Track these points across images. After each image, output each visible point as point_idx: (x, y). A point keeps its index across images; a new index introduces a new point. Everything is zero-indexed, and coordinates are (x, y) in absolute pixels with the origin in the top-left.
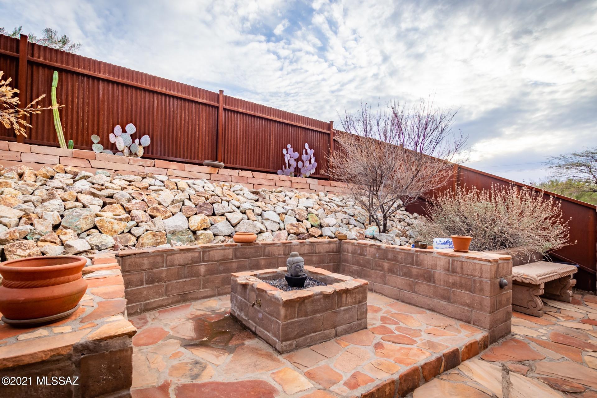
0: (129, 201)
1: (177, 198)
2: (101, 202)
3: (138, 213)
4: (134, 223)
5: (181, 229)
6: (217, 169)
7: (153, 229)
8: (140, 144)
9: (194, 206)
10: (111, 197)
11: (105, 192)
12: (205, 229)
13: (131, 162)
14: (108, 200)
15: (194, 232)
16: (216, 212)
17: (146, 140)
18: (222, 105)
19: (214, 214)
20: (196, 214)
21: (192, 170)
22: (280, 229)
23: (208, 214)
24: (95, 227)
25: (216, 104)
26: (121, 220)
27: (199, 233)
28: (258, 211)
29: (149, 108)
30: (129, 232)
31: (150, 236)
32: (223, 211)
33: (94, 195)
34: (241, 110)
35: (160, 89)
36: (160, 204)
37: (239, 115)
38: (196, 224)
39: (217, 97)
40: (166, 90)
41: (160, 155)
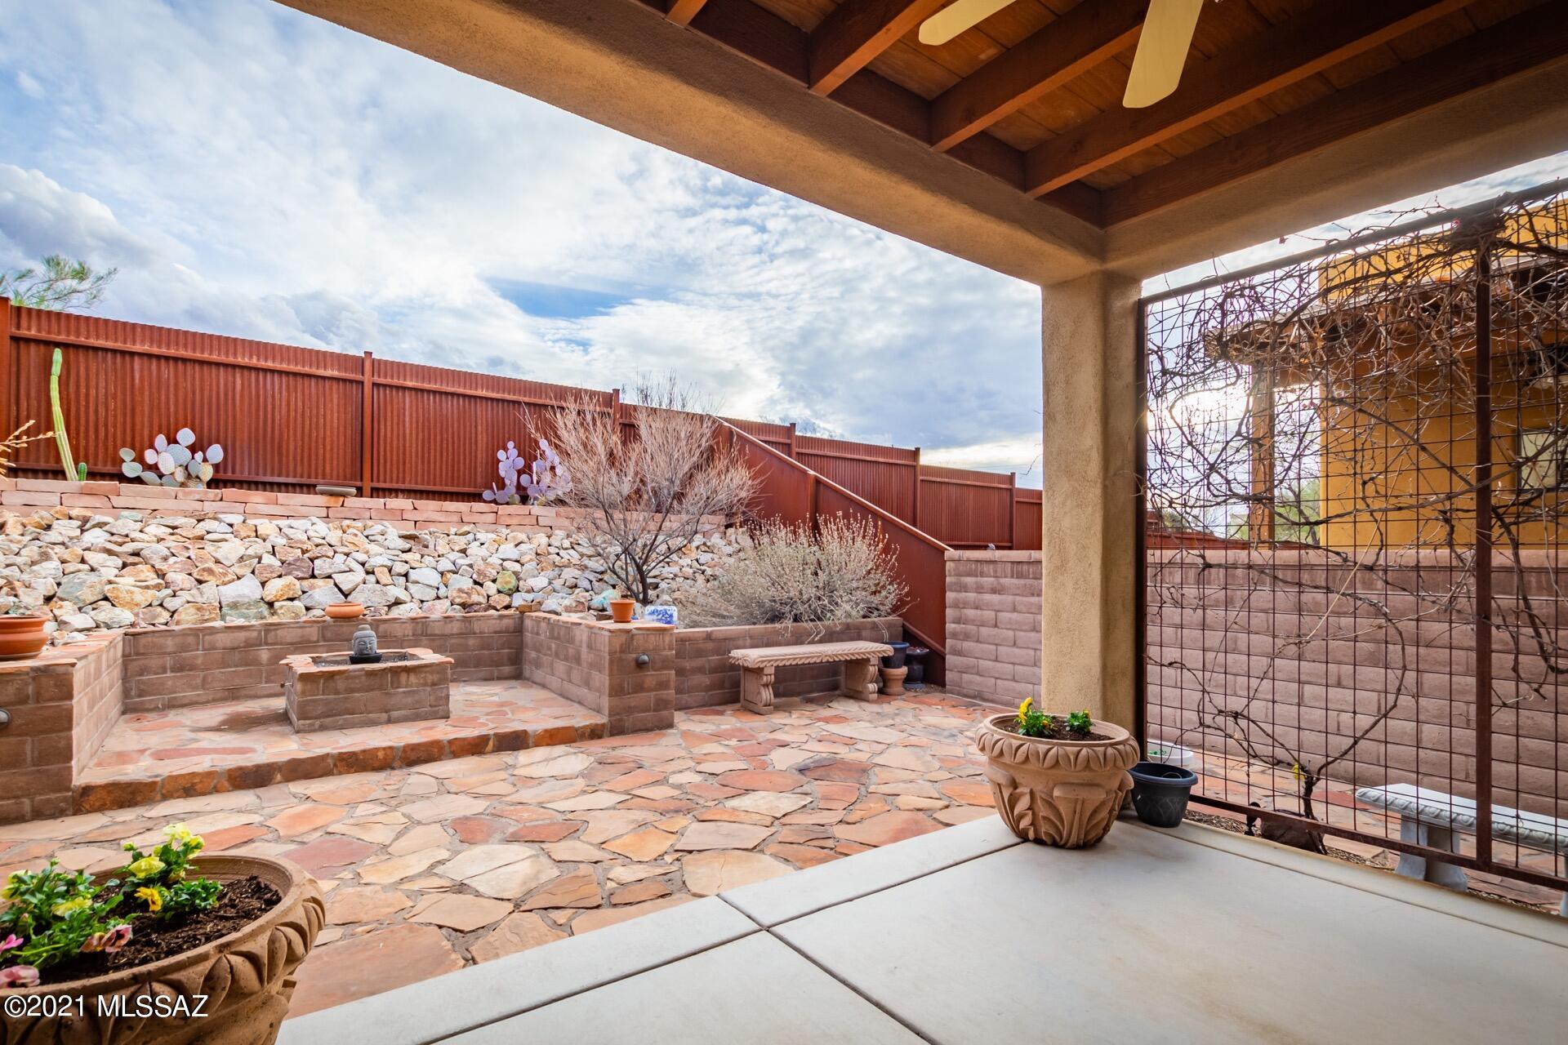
0: (165, 559)
1: (250, 552)
2: (120, 563)
3: (178, 577)
4: (169, 591)
5: (247, 600)
6: (342, 499)
7: (199, 599)
8: (205, 460)
9: (279, 564)
10: (136, 554)
11: (130, 547)
12: (292, 599)
13: (180, 495)
14: (132, 559)
15: (271, 604)
16: (316, 572)
17: (216, 453)
18: (367, 379)
19: (313, 576)
20: (280, 576)
21: (292, 502)
22: (438, 598)
23: (301, 575)
24: (106, 599)
25: (359, 377)
26: (147, 587)
27: (277, 605)
28: (400, 568)
29: (226, 394)
30: (161, 605)
31: (193, 611)
32: (330, 571)
33: (110, 552)
34: (409, 383)
35: (246, 360)
36: (217, 562)
37: (407, 393)
38: (274, 593)
39: (358, 363)
40: (258, 360)
41: (249, 473)
